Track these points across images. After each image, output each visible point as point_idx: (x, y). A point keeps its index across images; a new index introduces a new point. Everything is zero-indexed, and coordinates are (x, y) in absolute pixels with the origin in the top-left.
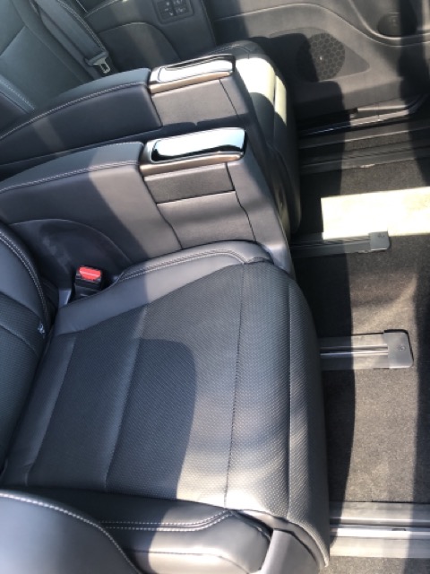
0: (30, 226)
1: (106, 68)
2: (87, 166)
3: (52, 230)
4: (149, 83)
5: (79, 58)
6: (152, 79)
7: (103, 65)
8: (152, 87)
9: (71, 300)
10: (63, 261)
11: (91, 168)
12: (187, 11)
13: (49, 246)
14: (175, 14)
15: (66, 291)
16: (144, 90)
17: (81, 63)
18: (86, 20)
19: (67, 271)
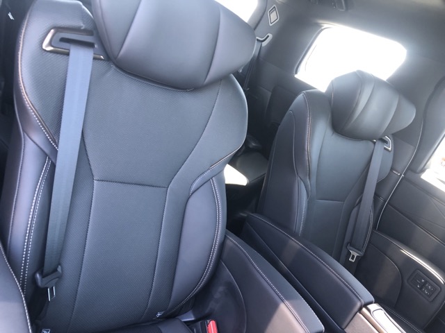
0: (227, 273)
1: (353, 258)
2: (287, 299)
3: (230, 290)
4: (365, 305)
5: (347, 239)
6: (369, 306)
7: (353, 256)
8: (364, 310)
9: (187, 323)
10: (213, 305)
11: (287, 302)
12: (430, 296)
13: (219, 291)
14: (421, 288)
15: (192, 316)
16: (359, 305)
17: (346, 241)
18: (372, 232)
19: (207, 311)
